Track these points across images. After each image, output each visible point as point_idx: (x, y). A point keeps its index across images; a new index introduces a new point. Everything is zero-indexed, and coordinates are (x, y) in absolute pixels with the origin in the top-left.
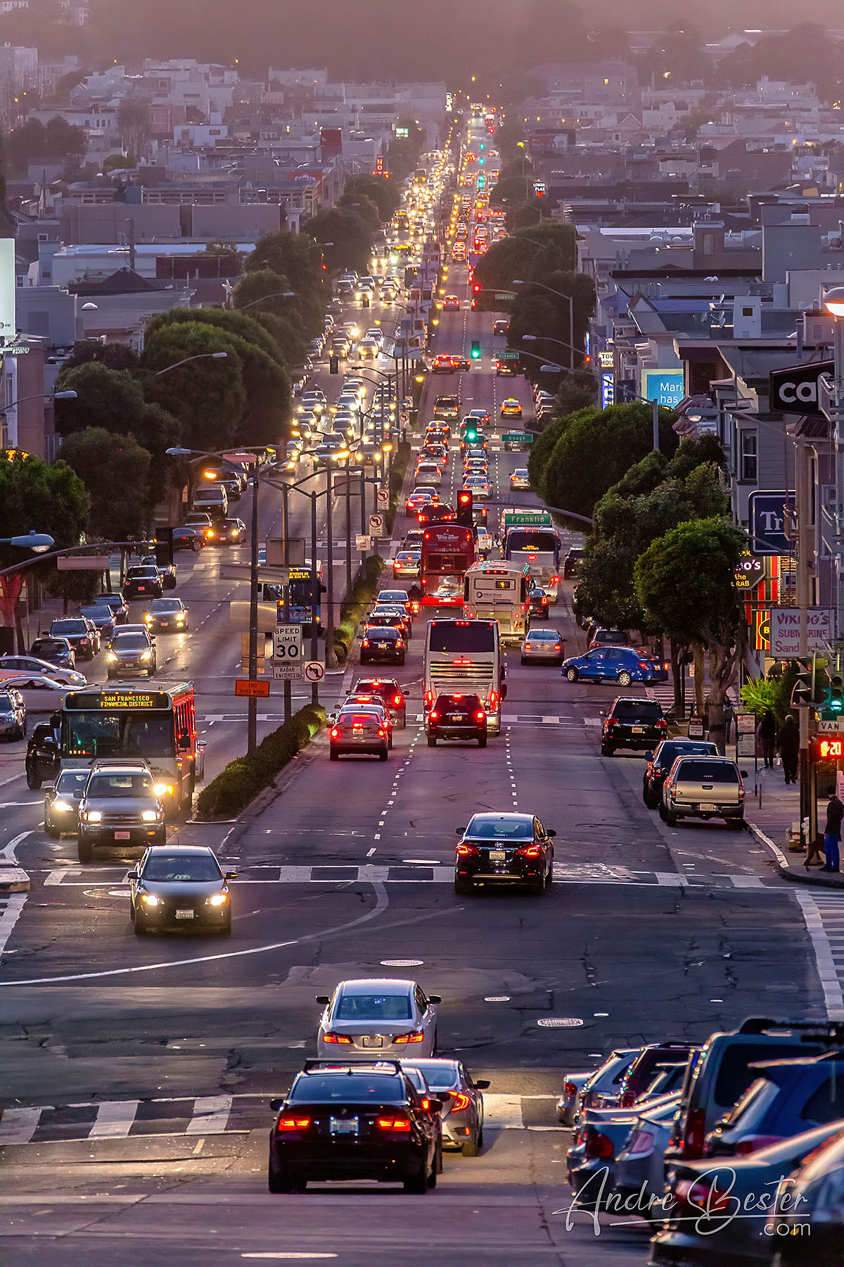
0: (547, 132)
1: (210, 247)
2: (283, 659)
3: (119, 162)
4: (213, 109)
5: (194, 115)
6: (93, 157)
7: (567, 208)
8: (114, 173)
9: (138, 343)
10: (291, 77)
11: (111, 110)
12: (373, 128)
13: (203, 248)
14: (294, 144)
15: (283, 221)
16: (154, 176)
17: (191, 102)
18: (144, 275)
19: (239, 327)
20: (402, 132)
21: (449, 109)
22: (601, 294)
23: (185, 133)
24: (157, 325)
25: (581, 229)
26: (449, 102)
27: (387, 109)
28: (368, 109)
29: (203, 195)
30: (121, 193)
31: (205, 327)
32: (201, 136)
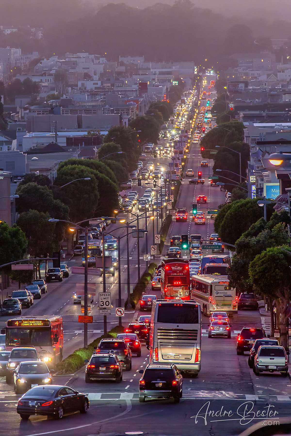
0: (236, 83)
1: (89, 133)
2: (103, 307)
3: (53, 97)
4: (95, 74)
5: (87, 77)
6: (43, 95)
7: (242, 115)
8: (50, 102)
9: (53, 174)
10: (128, 60)
11: (51, 75)
12: (163, 82)
13: (86, 133)
14: (128, 89)
15: (121, 122)
16: (67, 103)
17: (86, 71)
18: (61, 145)
19: (97, 167)
20: (175, 83)
21: (196, 73)
22: (252, 151)
23: (83, 85)
24: (62, 166)
25: (246, 124)
26: (196, 70)
27: (169, 73)
28: (161, 73)
29: (87, 111)
30: (52, 110)
31: (83, 167)
32: (90, 85)
